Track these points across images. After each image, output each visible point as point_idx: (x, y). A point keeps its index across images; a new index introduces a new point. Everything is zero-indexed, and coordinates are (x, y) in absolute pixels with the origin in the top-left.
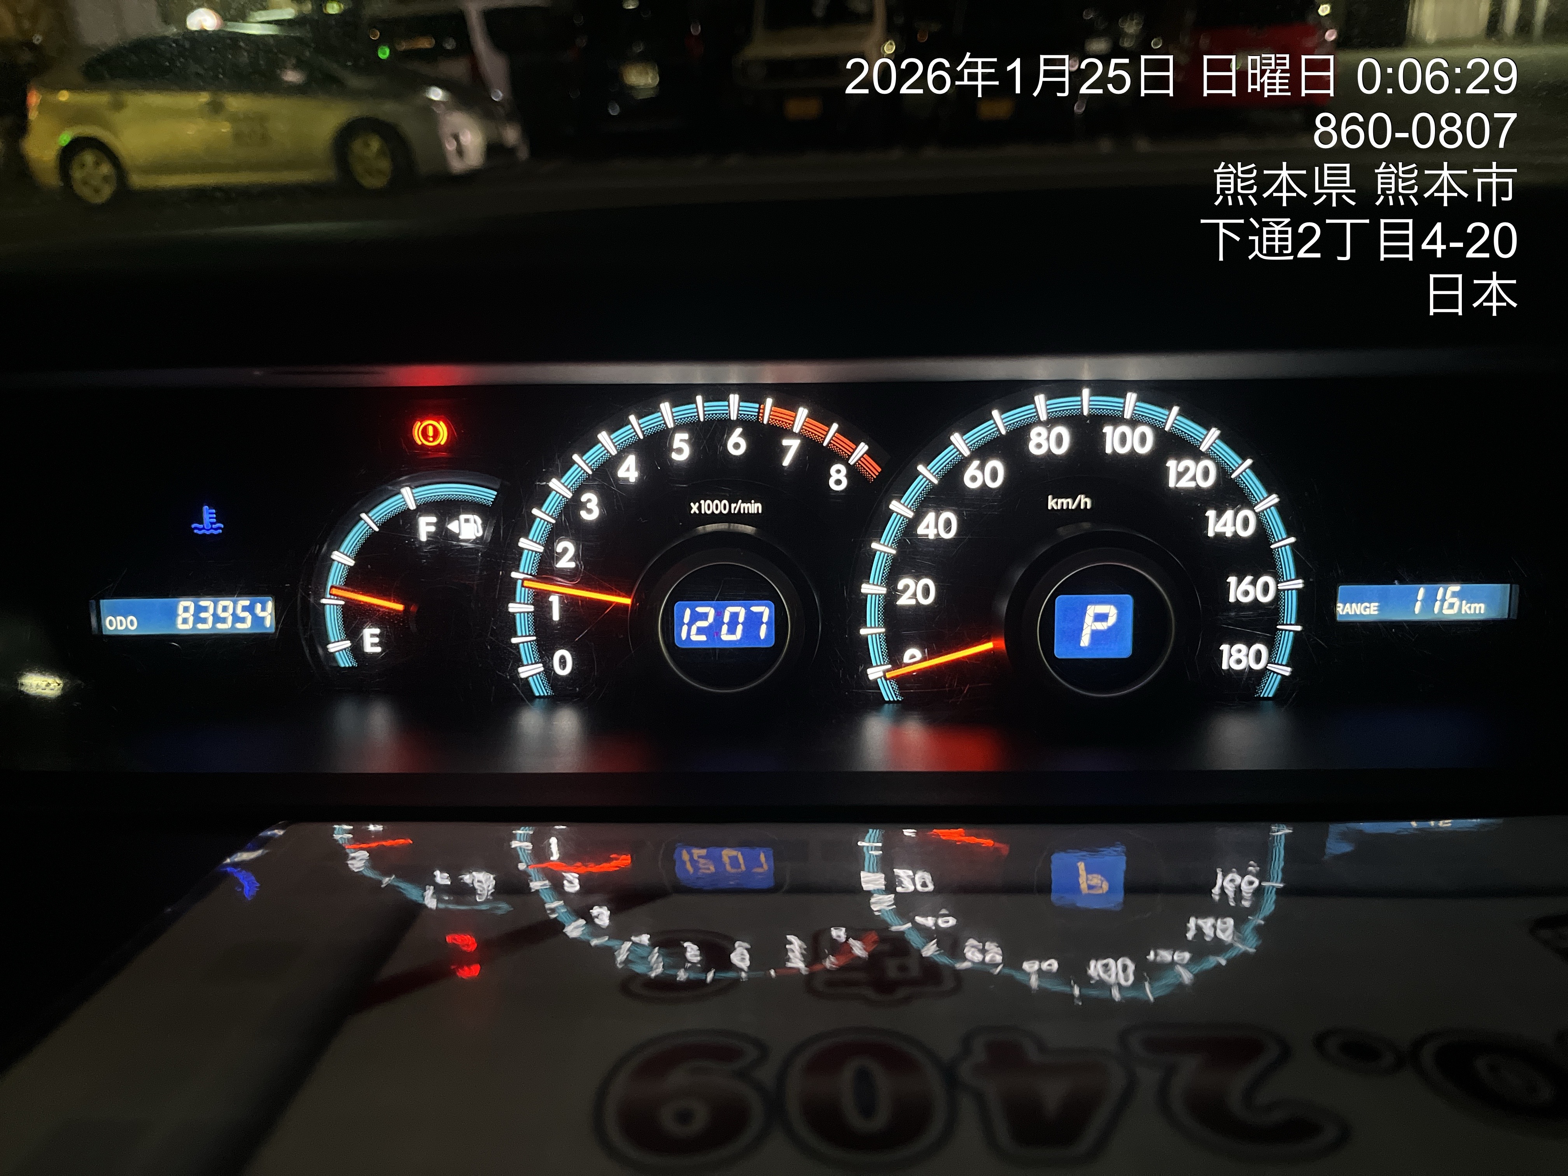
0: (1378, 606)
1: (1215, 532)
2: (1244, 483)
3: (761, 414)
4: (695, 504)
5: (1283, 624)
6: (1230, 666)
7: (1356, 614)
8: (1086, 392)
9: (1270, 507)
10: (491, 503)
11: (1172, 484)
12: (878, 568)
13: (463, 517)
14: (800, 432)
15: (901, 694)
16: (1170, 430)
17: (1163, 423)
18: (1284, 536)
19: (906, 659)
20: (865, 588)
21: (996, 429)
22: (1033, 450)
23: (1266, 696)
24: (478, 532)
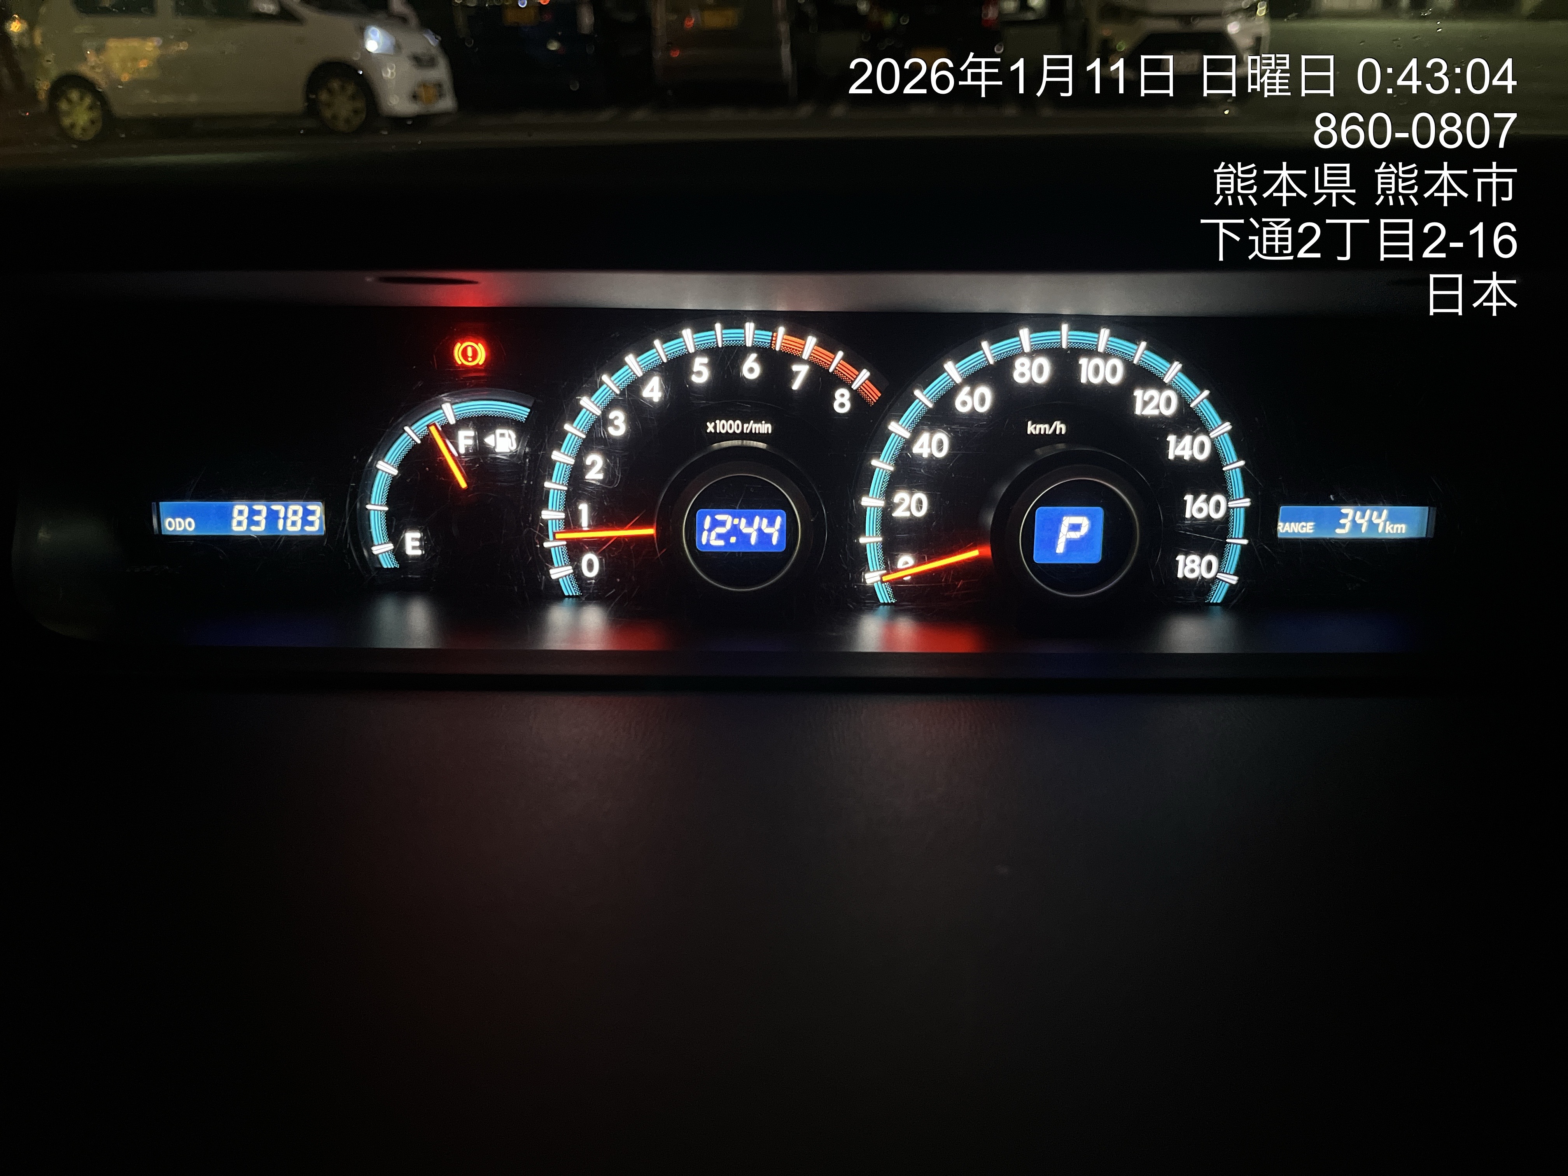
0: (1314, 525)
1: (1175, 455)
2: (1201, 412)
3: (773, 342)
4: (711, 423)
5: (1231, 538)
6: (1184, 574)
7: (1294, 532)
8: (1065, 327)
9: (1223, 434)
10: (525, 420)
11: (1138, 411)
12: (878, 483)
13: (499, 431)
14: (809, 358)
15: (895, 596)
16: (1138, 363)
17: (1132, 356)
18: (1235, 460)
19: (900, 564)
20: (865, 501)
21: (985, 359)
22: (1018, 378)
23: (1215, 602)
24: (512, 445)
